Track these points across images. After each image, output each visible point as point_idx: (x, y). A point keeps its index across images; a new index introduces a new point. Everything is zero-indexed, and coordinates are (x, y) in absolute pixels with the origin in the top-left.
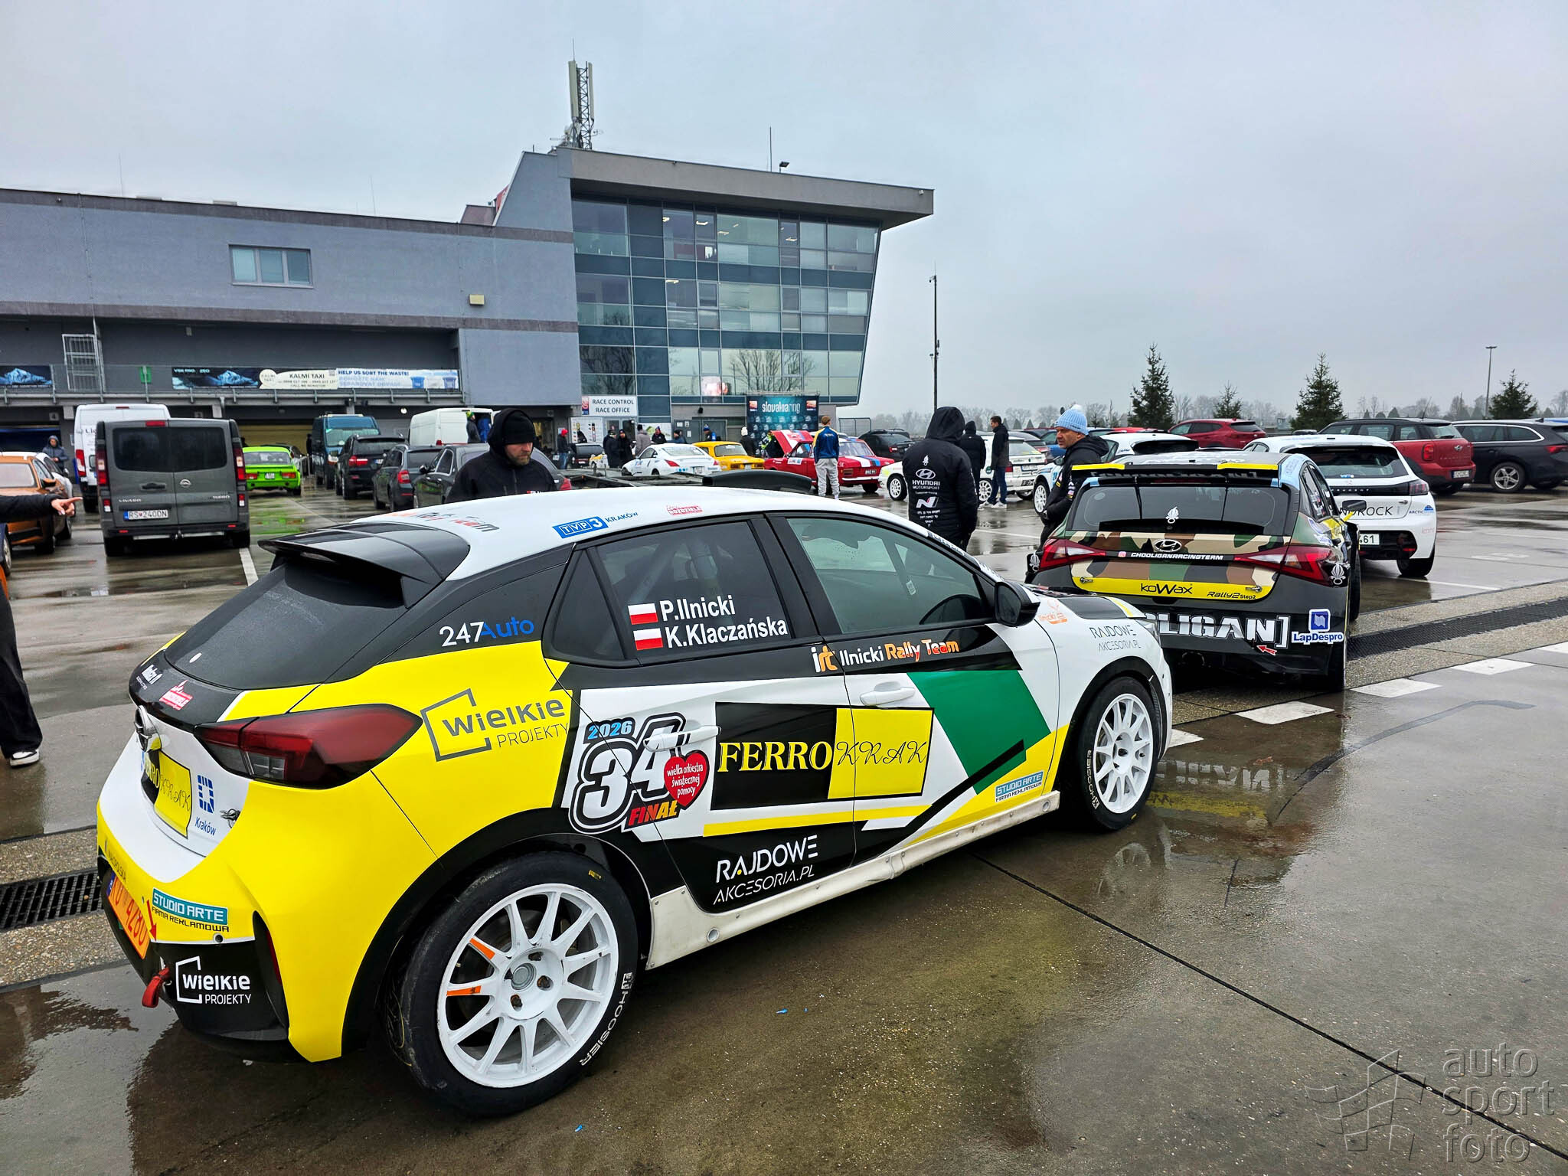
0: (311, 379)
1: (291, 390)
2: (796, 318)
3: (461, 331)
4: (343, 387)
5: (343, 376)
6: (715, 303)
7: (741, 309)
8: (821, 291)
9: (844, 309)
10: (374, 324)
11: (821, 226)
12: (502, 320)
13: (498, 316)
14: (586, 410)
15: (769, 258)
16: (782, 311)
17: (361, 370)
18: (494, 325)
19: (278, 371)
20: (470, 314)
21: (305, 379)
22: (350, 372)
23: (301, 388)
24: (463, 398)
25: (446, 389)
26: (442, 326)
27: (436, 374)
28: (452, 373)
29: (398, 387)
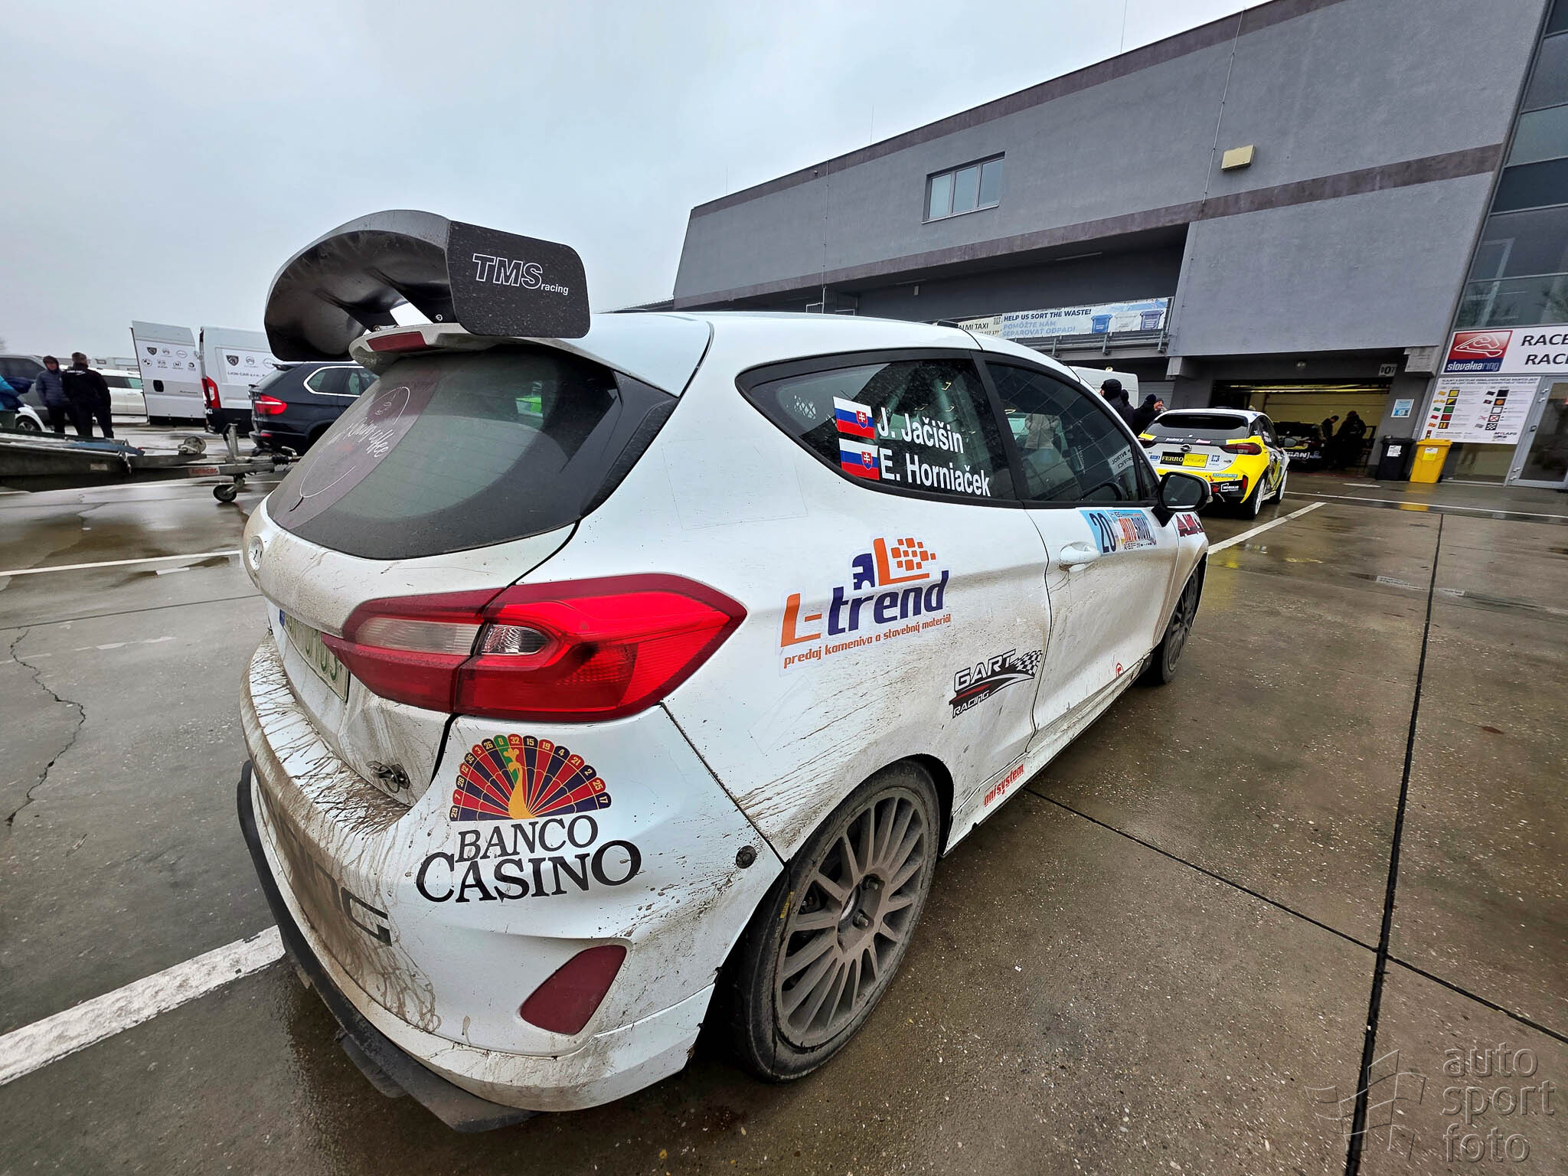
3: (1193, 227)
5: (1008, 323)
12: (1285, 187)
13: (1278, 181)
14: (1491, 361)
17: (1030, 313)
20: (1217, 190)
22: (1017, 317)
24: (1165, 344)
25: (1140, 331)
26: (1160, 225)
27: (1133, 308)
28: (1158, 304)
29: (1071, 334)
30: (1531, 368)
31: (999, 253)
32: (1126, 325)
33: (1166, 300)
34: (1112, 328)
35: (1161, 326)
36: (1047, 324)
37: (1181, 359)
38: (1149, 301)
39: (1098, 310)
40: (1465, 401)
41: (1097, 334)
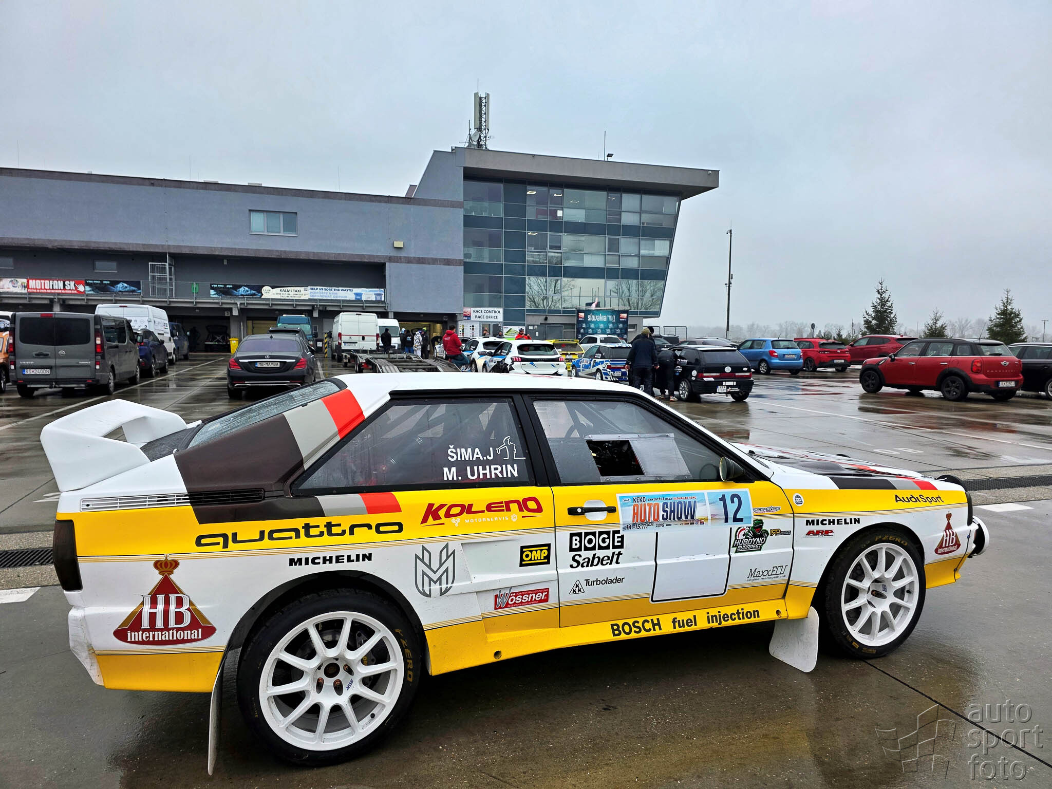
0: (292, 293)
1: (280, 299)
2: (617, 257)
3: (387, 264)
4: (311, 298)
5: (312, 291)
6: (559, 248)
7: (577, 252)
8: (636, 240)
9: (651, 252)
10: (334, 259)
11: (637, 197)
12: (414, 257)
13: (412, 255)
14: (469, 317)
15: (600, 219)
16: (607, 253)
17: (324, 288)
18: (409, 261)
19: (273, 287)
20: (394, 254)
21: (289, 293)
22: (317, 289)
23: (286, 298)
24: (386, 306)
25: (376, 301)
26: (374, 261)
27: (371, 291)
28: (380, 291)
29: (346, 299)
30: (477, 319)
31: (301, 258)
32: (369, 298)
33: (383, 290)
34: (364, 298)
35: (383, 299)
36: (333, 293)
38: (377, 289)
39: (356, 290)
40: (466, 329)
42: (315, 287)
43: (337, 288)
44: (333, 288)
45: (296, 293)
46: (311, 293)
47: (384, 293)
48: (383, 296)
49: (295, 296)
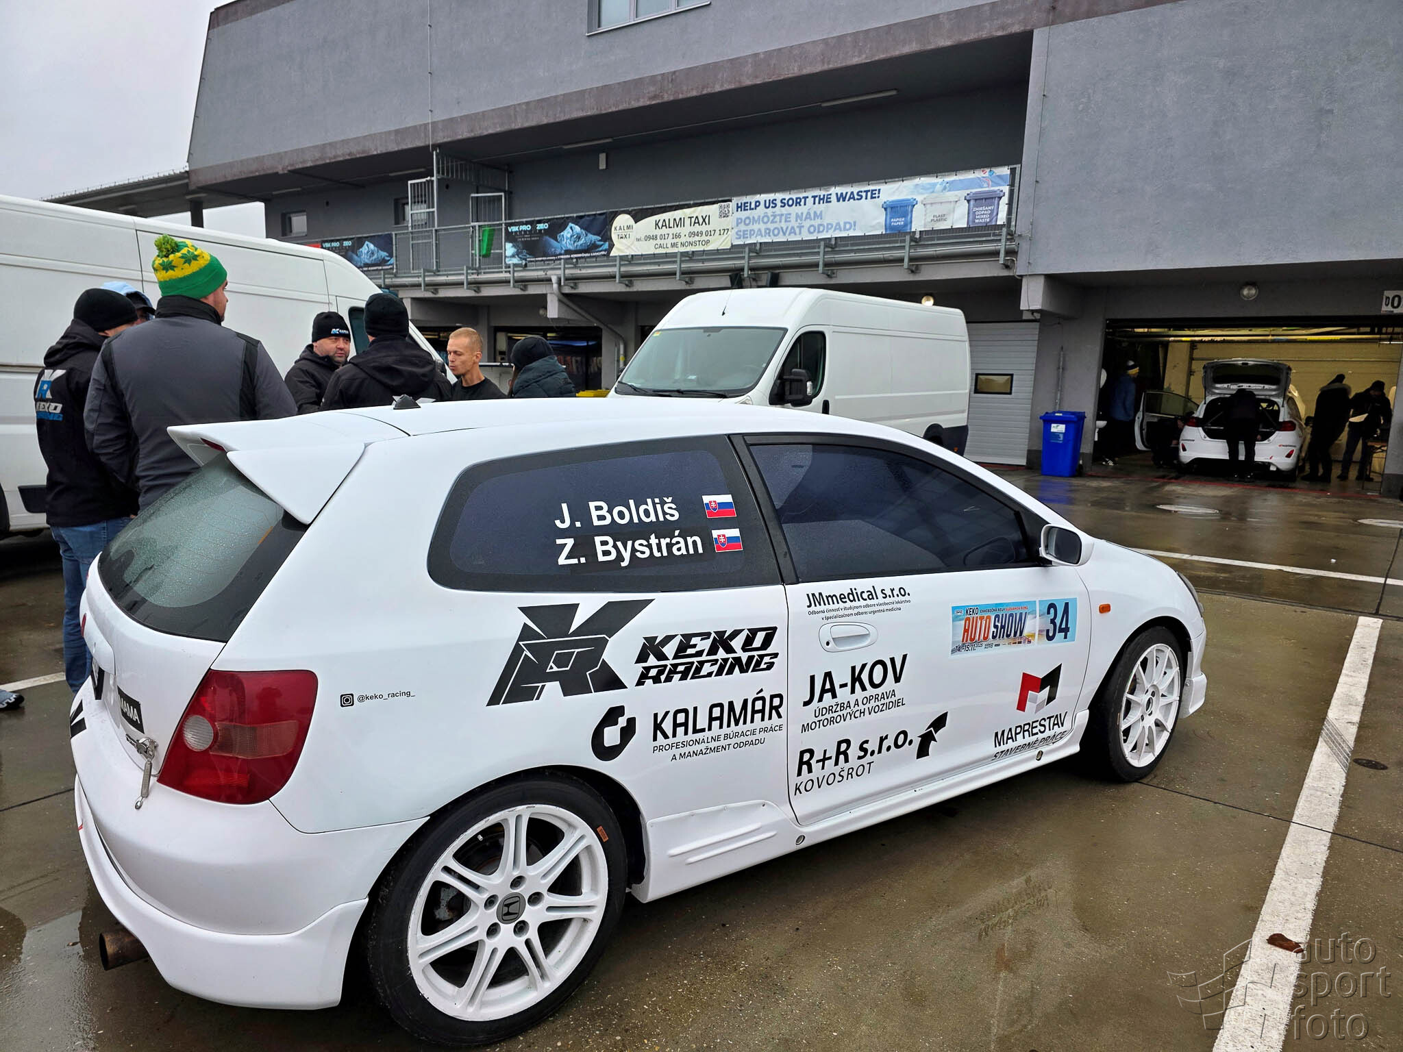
0: (687, 229)
1: (654, 255)
3: (1038, 38)
4: (740, 242)
5: (743, 214)
17: (779, 196)
19: (638, 216)
21: (676, 230)
22: (758, 204)
24: (1011, 253)
25: (968, 229)
26: (984, 34)
27: (952, 186)
28: (993, 179)
29: (852, 233)
31: (718, 88)
32: (942, 218)
33: (1005, 171)
34: (919, 223)
35: (1002, 218)
36: (808, 216)
37: (1042, 280)
38: (978, 174)
39: (892, 191)
41: (895, 235)
42: (752, 199)
43: (821, 193)
44: (810, 193)
45: (697, 228)
46: (739, 221)
47: (1012, 185)
48: (1005, 200)
49: (692, 239)
